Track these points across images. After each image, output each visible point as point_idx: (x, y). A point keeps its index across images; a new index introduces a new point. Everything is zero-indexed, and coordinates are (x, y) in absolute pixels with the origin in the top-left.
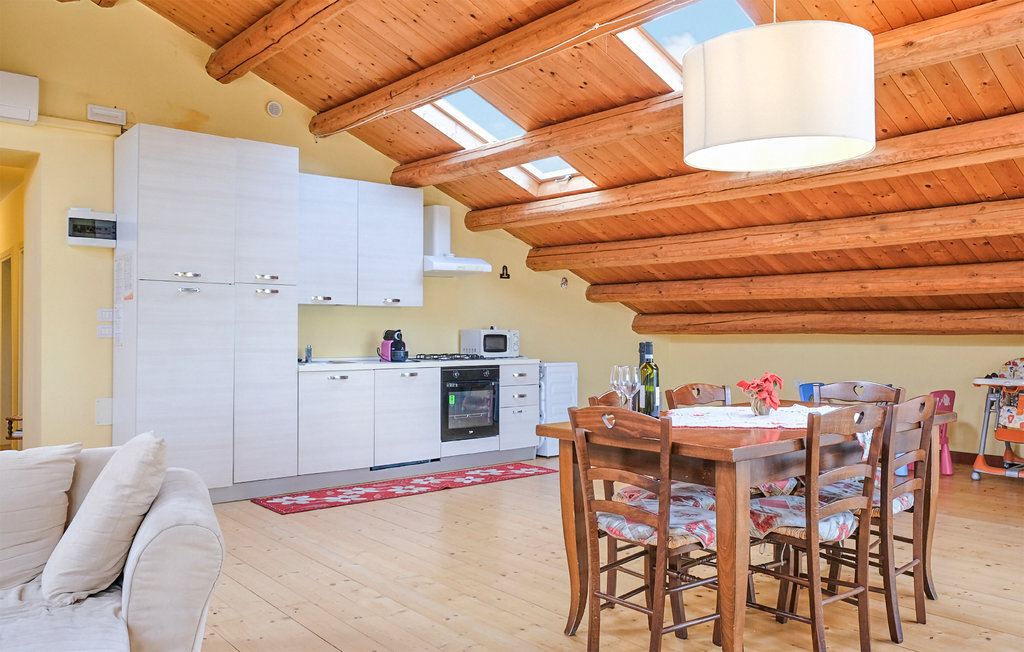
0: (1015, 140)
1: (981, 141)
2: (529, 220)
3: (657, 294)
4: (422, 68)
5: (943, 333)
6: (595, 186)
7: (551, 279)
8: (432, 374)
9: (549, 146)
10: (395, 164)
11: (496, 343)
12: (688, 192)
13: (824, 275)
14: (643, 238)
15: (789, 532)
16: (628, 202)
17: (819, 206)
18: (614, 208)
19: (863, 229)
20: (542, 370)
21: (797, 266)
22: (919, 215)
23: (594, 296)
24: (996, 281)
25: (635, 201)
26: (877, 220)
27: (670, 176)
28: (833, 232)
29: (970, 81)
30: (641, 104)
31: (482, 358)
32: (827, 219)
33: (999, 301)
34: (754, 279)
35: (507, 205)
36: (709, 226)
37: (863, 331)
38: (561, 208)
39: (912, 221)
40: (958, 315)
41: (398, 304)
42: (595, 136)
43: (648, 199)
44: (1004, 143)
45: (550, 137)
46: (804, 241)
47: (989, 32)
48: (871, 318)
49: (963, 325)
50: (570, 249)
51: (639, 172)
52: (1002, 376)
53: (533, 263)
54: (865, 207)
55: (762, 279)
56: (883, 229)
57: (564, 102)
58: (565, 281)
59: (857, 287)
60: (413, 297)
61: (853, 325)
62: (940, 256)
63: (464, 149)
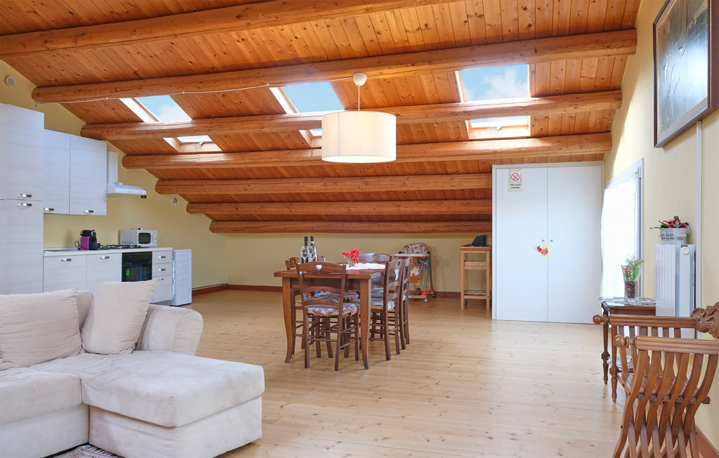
0: (427, 155)
1: (415, 153)
2: (174, 165)
3: (235, 210)
4: (141, 79)
5: (380, 232)
6: (220, 150)
7: (167, 199)
8: (116, 256)
9: (210, 130)
10: (83, 123)
11: (145, 238)
12: (279, 160)
13: (329, 203)
14: (237, 179)
15: (377, 307)
16: (243, 161)
17: (338, 171)
18: (234, 164)
19: (357, 184)
20: (174, 254)
21: (317, 198)
22: (382, 179)
23: (192, 210)
24: (407, 209)
25: (247, 161)
26: (364, 180)
27: (268, 150)
28: (343, 184)
29: (413, 130)
30: (268, 117)
31: (140, 247)
32: (339, 177)
33: (404, 218)
34: (294, 204)
35: (157, 154)
36: (278, 176)
37: (342, 231)
38: (197, 161)
39: (379, 181)
40: (386, 224)
41: (92, 214)
42: (241, 129)
43: (256, 161)
44: (423, 155)
45: (211, 125)
46: (329, 187)
47: (427, 117)
48: (347, 225)
49: (388, 229)
50: (188, 183)
51: (250, 146)
52: (404, 253)
53: (160, 189)
54: (359, 173)
55: (297, 204)
56: (367, 184)
57: (224, 109)
58: (176, 200)
59: (346, 209)
60: (101, 209)
61: (338, 229)
62: (384, 197)
63: (143, 122)
